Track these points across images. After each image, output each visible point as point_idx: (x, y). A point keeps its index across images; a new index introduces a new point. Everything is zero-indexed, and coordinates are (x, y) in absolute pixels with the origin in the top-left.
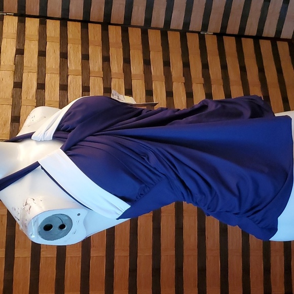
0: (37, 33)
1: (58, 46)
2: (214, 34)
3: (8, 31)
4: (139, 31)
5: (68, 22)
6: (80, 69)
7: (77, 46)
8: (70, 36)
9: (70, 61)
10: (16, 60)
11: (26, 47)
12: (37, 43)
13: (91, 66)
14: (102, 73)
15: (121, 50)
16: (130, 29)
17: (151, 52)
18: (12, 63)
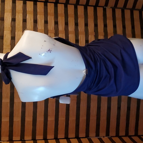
0: (22, 9)
1: (33, 17)
2: (111, 7)
3: (7, 8)
4: (73, 6)
5: (37, 2)
6: (43, 29)
7: (42, 16)
8: (38, 10)
9: (38, 24)
10: (12, 25)
11: (16, 17)
12: (22, 14)
13: (49, 27)
14: (54, 31)
15: (64, 17)
16: (68, 5)
17: (79, 19)
18: (10, 26)
